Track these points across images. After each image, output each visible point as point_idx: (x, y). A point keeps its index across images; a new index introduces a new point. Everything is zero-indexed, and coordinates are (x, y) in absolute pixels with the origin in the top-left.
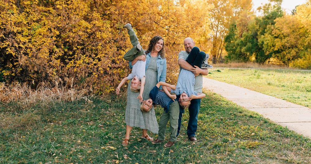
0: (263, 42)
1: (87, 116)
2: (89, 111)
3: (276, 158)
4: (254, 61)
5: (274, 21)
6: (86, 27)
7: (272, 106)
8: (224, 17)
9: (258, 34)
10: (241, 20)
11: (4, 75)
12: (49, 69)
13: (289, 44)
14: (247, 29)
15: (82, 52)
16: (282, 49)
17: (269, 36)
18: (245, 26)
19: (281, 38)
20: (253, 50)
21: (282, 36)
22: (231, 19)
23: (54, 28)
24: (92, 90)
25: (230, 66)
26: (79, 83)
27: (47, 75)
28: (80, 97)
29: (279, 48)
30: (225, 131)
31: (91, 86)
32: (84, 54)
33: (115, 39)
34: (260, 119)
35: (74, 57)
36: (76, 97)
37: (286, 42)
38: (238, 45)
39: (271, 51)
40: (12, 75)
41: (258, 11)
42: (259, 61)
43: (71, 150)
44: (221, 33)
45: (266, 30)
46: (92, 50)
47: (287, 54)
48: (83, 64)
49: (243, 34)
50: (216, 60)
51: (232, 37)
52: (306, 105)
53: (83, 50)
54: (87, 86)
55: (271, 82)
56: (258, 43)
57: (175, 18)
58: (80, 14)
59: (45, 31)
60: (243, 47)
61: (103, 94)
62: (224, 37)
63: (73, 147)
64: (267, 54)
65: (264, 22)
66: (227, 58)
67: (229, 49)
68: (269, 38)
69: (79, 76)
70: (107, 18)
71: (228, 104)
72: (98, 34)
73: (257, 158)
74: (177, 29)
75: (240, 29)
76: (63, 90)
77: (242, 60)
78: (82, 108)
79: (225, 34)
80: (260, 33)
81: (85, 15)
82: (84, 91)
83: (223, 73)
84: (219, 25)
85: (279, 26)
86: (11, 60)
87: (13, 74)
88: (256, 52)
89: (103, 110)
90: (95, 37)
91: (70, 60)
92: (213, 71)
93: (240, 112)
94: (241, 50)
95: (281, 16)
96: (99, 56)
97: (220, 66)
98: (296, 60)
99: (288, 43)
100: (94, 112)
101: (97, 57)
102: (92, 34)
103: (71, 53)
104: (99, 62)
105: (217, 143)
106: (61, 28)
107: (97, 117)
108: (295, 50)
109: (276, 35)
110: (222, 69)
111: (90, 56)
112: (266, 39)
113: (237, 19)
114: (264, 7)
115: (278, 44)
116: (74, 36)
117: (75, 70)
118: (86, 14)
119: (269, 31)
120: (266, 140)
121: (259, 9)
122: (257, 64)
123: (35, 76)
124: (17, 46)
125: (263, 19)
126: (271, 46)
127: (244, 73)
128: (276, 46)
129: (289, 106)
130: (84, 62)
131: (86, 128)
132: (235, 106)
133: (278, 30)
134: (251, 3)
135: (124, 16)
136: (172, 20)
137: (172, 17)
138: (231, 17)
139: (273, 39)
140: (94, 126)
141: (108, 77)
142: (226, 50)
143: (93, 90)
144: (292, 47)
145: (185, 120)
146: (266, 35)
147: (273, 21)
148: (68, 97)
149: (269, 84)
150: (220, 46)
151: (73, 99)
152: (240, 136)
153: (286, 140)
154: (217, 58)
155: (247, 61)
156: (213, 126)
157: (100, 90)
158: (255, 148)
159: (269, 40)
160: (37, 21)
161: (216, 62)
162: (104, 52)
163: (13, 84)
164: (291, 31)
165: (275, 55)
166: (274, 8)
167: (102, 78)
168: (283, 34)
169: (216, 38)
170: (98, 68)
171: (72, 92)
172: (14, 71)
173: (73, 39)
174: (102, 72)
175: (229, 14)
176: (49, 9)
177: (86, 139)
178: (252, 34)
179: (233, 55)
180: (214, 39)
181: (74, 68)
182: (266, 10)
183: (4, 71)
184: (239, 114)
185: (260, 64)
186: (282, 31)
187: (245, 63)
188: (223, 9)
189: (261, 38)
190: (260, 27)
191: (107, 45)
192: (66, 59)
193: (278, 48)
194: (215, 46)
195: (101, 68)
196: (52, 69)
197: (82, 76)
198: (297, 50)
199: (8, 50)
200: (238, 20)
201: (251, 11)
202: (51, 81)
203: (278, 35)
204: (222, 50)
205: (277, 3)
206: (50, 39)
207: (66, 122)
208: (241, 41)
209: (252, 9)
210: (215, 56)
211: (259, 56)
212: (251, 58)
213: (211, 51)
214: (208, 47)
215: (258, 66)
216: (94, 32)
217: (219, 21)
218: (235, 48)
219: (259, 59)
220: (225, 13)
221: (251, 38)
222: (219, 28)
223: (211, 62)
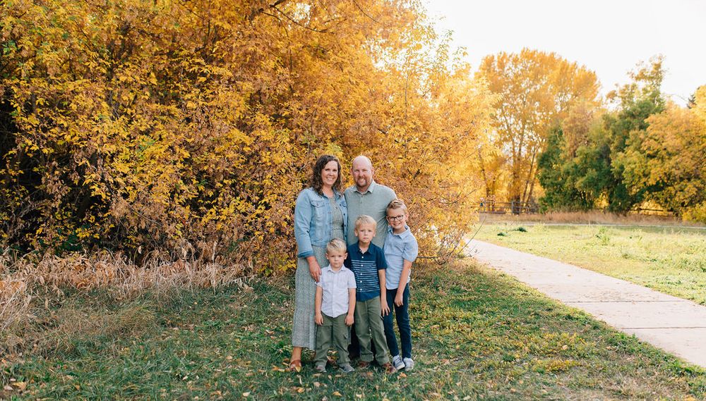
0: (622, 168)
1: (242, 315)
2: (245, 306)
3: (601, 388)
4: (605, 207)
5: (646, 121)
6: (241, 142)
7: (619, 298)
8: (536, 112)
9: (612, 149)
10: (573, 121)
11: (79, 238)
12: (169, 225)
13: (679, 172)
14: (587, 139)
15: (233, 191)
16: (666, 181)
17: (636, 155)
18: (581, 131)
19: (662, 159)
20: (601, 185)
21: (664, 153)
22: (551, 116)
23: (180, 146)
24: (252, 267)
25: (551, 219)
26: (226, 253)
27: (164, 236)
28: (228, 279)
29: (658, 179)
30: (510, 343)
31: (251, 258)
32: (237, 195)
33: (298, 164)
34: (587, 320)
35: (218, 201)
36: (220, 281)
37: (673, 167)
38: (568, 173)
39: (641, 185)
40: (95, 236)
41: (609, 100)
42: (615, 209)
43: (216, 372)
44: (529, 148)
45: (627, 142)
46: (252, 187)
47: (676, 192)
48: (234, 215)
49: (578, 149)
50: (520, 207)
51: (555, 156)
52: (689, 297)
53: (234, 187)
54: (241, 259)
55: (631, 251)
56: (612, 170)
57: (419, 123)
58: (230, 117)
59: (162, 150)
60: (578, 178)
61: (274, 274)
62: (537, 157)
63: (218, 366)
64: (633, 193)
65: (624, 123)
66: (544, 201)
67: (548, 181)
68: (635, 159)
69: (227, 238)
70: (282, 124)
71: (526, 295)
72: (265, 157)
73: (563, 387)
74: (424, 145)
75: (572, 139)
76: (195, 266)
77: (577, 205)
78: (232, 301)
79: (540, 151)
80: (614, 148)
81: (239, 118)
82: (236, 268)
83: (530, 233)
84: (525, 131)
85: (657, 132)
86: (91, 208)
87: (97, 236)
88: (609, 188)
89: (273, 304)
90: (258, 161)
91: (209, 206)
92: (510, 231)
93: (549, 310)
94: (574, 185)
95: (660, 110)
96: (266, 200)
97: (528, 220)
98: (697, 205)
99: (679, 169)
100: (256, 309)
101: (263, 201)
102: (252, 156)
103: (211, 194)
104: (267, 212)
105: (491, 363)
106: (192, 145)
107: (263, 318)
108: (695, 183)
109: (651, 153)
110: (529, 226)
111: (249, 199)
112: (628, 161)
113: (565, 117)
114: (623, 92)
115: (656, 171)
116: (217, 160)
117: (219, 226)
118: (242, 117)
119: (634, 143)
120: (589, 358)
121: (612, 95)
122: (610, 213)
123: (140, 238)
124: (111, 180)
125: (620, 116)
126: (641, 174)
127: (576, 235)
128: (651, 176)
129: (654, 298)
130: (236, 211)
131: (242, 337)
132: (542, 298)
133: (655, 140)
134: (596, 83)
135: (316, 119)
136: (414, 127)
137: (413, 121)
138: (551, 113)
139: (646, 161)
140: (256, 334)
141: (285, 241)
142: (541, 185)
143: (254, 266)
144: (688, 177)
145: (435, 324)
146: (629, 151)
147: (642, 121)
148: (204, 279)
149: (625, 256)
150: (529, 176)
151: (214, 284)
152: (539, 351)
153: (628, 359)
154: (523, 203)
155: (589, 208)
156: (490, 334)
157: (268, 267)
158: (564, 372)
159: (635, 163)
160: (147, 133)
161: (520, 211)
162: (277, 191)
163: (97, 255)
164: (684, 142)
165: (650, 195)
166: (644, 93)
167: (271, 243)
168: (665, 149)
169: (519, 159)
170: (264, 223)
171: (212, 269)
172: (99, 229)
173: (216, 166)
174: (272, 230)
175: (547, 106)
176: (169, 107)
177: (242, 354)
178: (597, 150)
179: (558, 196)
180: (515, 161)
181: (216, 223)
182: (627, 99)
183: (79, 230)
184: (546, 313)
185: (618, 215)
186: (663, 142)
187: (584, 214)
188: (536, 97)
189: (618, 158)
190: (614, 134)
191: (282, 178)
192: (201, 205)
193: (656, 180)
194: (516, 175)
195: (271, 223)
196: (174, 224)
197: (231, 239)
198: (698, 183)
199: (94, 190)
200: (567, 119)
201: (596, 99)
202: (170, 248)
203: (656, 150)
204: (533, 185)
205: (651, 83)
206: (171, 166)
207: (203, 326)
208: (573, 165)
209: (598, 95)
210: (518, 198)
211: (616, 198)
212: (598, 201)
213: (509, 188)
214: (502, 178)
215: (613, 218)
216: (256, 152)
217: (524, 122)
218: (560, 179)
219: (616, 204)
220: (537, 104)
221: (597, 159)
222: (526, 138)
223: (509, 211)
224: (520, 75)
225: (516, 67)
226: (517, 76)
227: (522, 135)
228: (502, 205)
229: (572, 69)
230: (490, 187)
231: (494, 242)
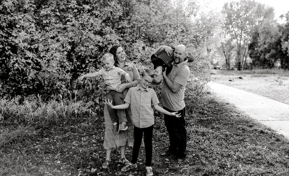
0: (287, 48)
2: (90, 124)
4: (279, 66)
6: (98, 41)
8: (247, 26)
10: (264, 28)
14: (271, 36)
15: (95, 64)
18: (268, 33)
20: (277, 56)
22: (254, 27)
25: (254, 72)
28: (85, 109)
31: (98, 98)
35: (86, 69)
38: (262, 52)
41: (281, 18)
42: (284, 67)
44: (244, 41)
49: (266, 41)
50: (241, 67)
51: (256, 44)
56: (282, 50)
60: (266, 54)
62: (248, 45)
65: (287, 29)
66: (252, 64)
67: (253, 55)
71: (239, 116)
75: (263, 37)
77: (266, 66)
78: (84, 121)
79: (249, 42)
80: (283, 40)
82: (91, 103)
83: (245, 80)
84: (242, 34)
87: (31, 87)
88: (281, 58)
90: (107, 50)
91: (82, 72)
92: (235, 78)
93: (251, 126)
94: (265, 57)
97: (244, 73)
102: (104, 47)
103: (84, 66)
110: (244, 76)
114: (287, 15)
116: (85, 50)
121: (282, 16)
122: (282, 69)
125: (286, 26)
127: (266, 80)
132: (247, 118)
134: (274, 12)
138: (254, 26)
142: (250, 57)
143: (99, 102)
148: (73, 109)
150: (245, 53)
151: (76, 111)
152: (242, 159)
154: (242, 65)
155: (272, 67)
161: (241, 69)
169: (240, 46)
173: (85, 53)
175: (252, 23)
178: (275, 41)
179: (258, 62)
180: (238, 47)
184: (248, 128)
185: (286, 70)
187: (270, 69)
188: (247, 19)
189: (285, 44)
190: (283, 33)
192: (78, 71)
194: (239, 53)
200: (261, 28)
201: (274, 19)
204: (246, 57)
208: (264, 48)
209: (275, 17)
210: (240, 63)
211: (284, 62)
212: (276, 64)
213: (236, 59)
214: (233, 55)
215: (283, 71)
216: (106, 45)
217: (242, 30)
218: (258, 55)
219: (284, 65)
220: (248, 22)
221: (275, 45)
222: (243, 37)
223: (236, 69)
224: (240, 10)
225: (238, 6)
226: (238, 10)
227: (241, 36)
228: (233, 67)
229: (263, 6)
230: (227, 59)
231: (227, 85)
